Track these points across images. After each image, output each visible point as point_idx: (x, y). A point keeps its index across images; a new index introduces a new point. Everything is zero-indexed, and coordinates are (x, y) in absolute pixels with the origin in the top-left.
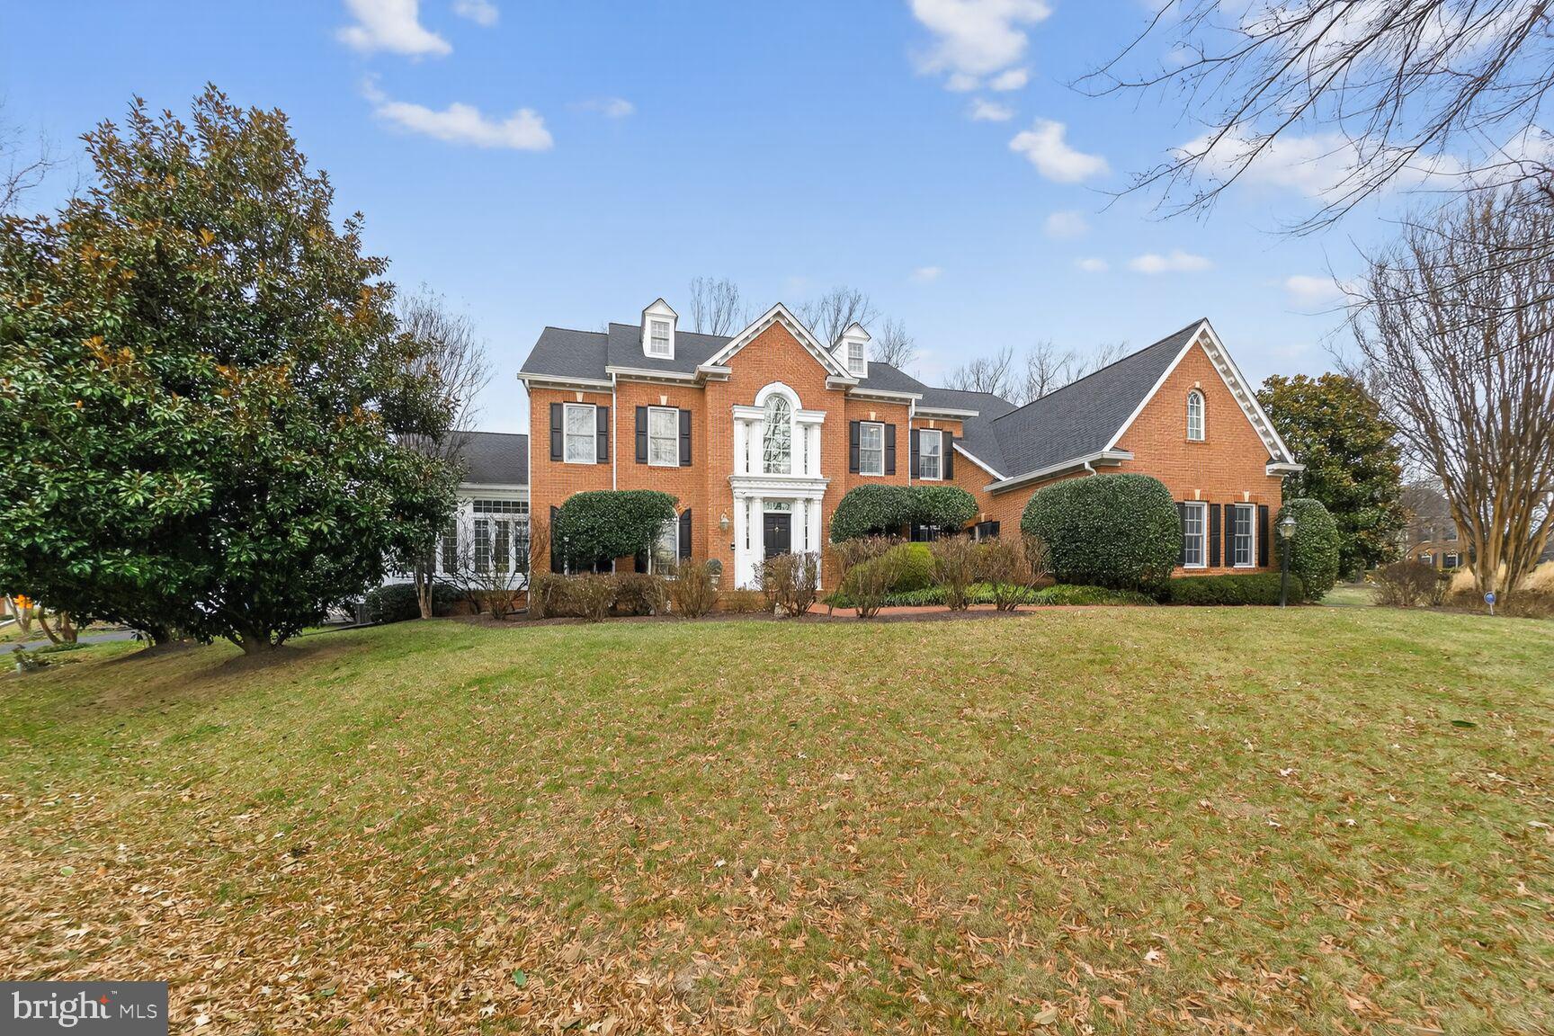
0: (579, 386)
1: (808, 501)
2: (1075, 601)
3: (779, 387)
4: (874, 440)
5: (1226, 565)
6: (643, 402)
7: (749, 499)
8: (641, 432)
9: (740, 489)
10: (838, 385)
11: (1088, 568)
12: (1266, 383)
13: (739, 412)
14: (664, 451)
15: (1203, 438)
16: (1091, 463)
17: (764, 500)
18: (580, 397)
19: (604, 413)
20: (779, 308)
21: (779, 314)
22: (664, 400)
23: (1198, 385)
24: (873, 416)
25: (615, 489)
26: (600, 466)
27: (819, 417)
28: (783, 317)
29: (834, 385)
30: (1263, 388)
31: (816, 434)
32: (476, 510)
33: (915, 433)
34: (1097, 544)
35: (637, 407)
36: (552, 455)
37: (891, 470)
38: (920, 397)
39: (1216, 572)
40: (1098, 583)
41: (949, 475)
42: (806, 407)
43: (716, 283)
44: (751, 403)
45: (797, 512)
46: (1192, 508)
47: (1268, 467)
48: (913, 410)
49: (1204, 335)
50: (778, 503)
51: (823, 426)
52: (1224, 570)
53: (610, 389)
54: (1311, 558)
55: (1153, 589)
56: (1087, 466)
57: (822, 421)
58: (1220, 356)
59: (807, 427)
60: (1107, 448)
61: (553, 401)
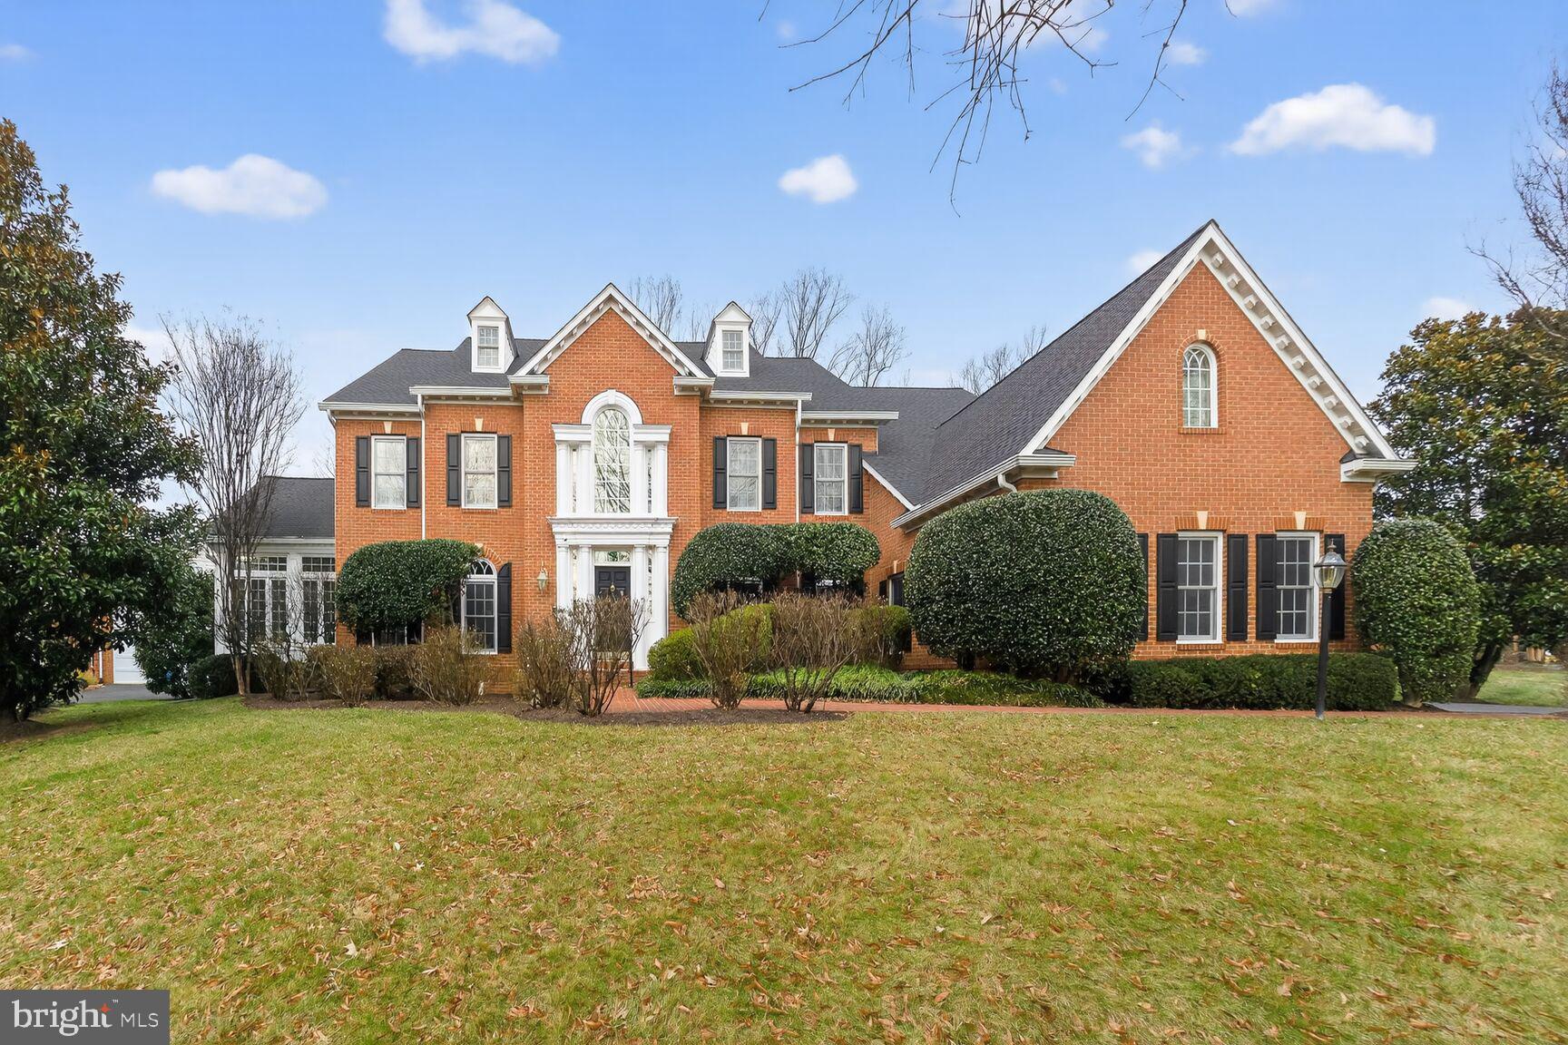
0: (385, 414)
1: (651, 548)
2: (954, 698)
3: (611, 396)
4: (745, 462)
5: (1259, 637)
6: (453, 428)
7: (574, 548)
8: (454, 467)
9: (563, 536)
10: (691, 388)
11: (984, 643)
12: (1416, 334)
13: (562, 433)
14: (481, 490)
15: (1214, 424)
16: (1009, 476)
17: (595, 548)
18: (388, 428)
19: (413, 445)
20: (611, 291)
21: (611, 299)
22: (479, 424)
23: (1202, 334)
24: (745, 428)
25: (424, 538)
26: (411, 512)
27: (662, 434)
28: (616, 302)
29: (684, 388)
30: (1410, 342)
31: (661, 455)
32: (306, 569)
33: (806, 449)
34: (996, 606)
35: (449, 436)
36: (358, 500)
37: (770, 503)
38: (808, 397)
39: (1237, 650)
40: (1000, 668)
41: (857, 507)
42: (649, 420)
43: (656, 283)
44: (577, 421)
45: (637, 563)
46: (1195, 544)
47: (1345, 467)
48: (799, 416)
49: (1211, 248)
50: (613, 552)
51: (670, 445)
52: (1252, 646)
53: (417, 415)
54: (1414, 626)
55: (1096, 679)
56: (1001, 481)
57: (666, 438)
58: (1243, 281)
59: (649, 448)
60: (1028, 450)
61: (360, 435)
